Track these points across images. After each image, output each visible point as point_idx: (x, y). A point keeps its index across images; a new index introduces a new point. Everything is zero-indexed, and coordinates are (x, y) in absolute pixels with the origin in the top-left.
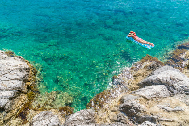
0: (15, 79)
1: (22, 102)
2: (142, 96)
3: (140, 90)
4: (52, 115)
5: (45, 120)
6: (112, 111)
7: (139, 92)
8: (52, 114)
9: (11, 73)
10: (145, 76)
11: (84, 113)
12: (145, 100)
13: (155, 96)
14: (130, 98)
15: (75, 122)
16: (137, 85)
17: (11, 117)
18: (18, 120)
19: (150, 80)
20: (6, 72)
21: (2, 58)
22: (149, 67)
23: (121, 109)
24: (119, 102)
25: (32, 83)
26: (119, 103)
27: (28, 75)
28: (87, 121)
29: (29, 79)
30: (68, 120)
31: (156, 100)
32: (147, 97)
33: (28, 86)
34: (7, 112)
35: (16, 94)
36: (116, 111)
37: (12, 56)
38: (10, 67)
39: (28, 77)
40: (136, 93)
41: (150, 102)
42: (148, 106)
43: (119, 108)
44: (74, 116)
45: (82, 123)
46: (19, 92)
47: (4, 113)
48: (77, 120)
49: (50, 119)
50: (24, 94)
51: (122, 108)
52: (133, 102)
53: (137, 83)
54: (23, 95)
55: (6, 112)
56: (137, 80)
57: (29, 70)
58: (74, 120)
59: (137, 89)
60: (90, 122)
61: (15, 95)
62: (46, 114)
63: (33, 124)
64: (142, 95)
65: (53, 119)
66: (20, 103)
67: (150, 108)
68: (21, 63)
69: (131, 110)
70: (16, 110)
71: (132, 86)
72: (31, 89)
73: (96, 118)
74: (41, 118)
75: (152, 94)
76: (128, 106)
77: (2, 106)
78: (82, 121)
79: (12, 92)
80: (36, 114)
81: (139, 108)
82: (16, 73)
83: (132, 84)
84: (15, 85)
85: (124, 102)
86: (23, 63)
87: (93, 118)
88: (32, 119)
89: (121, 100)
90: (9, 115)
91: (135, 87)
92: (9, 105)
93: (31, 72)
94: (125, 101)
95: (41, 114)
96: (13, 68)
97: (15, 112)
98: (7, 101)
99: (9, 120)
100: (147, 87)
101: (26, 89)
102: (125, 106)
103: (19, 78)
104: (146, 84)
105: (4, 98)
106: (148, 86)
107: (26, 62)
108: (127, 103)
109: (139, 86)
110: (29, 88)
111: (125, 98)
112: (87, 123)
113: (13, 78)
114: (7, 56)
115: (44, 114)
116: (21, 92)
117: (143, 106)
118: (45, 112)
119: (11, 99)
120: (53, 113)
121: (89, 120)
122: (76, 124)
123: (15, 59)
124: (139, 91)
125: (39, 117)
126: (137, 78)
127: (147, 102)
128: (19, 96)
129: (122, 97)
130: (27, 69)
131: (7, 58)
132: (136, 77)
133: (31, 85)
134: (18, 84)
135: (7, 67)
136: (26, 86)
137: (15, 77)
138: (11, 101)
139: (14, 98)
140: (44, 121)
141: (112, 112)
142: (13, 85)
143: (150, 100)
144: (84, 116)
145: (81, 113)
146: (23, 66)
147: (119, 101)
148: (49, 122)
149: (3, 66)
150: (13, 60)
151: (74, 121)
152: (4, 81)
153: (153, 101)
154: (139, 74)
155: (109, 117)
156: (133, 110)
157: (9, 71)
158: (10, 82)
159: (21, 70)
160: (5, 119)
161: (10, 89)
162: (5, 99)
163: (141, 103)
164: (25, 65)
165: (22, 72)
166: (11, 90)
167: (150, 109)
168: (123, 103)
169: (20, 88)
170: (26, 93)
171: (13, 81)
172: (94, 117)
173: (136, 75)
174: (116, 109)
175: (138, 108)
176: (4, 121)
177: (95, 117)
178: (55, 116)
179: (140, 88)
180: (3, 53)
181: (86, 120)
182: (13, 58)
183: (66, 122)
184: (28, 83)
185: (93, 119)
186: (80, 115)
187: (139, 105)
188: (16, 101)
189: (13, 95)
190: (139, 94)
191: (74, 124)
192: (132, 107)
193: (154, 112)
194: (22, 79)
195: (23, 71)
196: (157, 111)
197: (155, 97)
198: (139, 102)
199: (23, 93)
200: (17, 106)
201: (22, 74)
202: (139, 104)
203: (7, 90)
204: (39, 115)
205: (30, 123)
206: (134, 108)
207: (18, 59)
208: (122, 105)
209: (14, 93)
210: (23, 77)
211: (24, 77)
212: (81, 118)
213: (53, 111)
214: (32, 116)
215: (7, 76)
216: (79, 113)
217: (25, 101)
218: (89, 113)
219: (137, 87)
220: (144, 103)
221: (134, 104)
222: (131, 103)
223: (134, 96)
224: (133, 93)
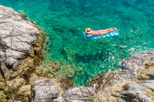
0: (25, 42)
1: (28, 64)
2: (151, 89)
3: (149, 81)
4: (53, 84)
5: (46, 87)
6: (112, 95)
7: (148, 83)
8: (53, 82)
9: (22, 35)
11: (84, 90)
14: (136, 87)
15: (73, 96)
16: (147, 75)
17: (16, 76)
18: (22, 80)
20: (19, 34)
21: (17, 20)
23: (124, 96)
24: (122, 88)
25: (39, 49)
26: (122, 90)
27: (37, 40)
28: (85, 98)
29: (38, 44)
30: (67, 92)
33: (35, 51)
34: (14, 71)
35: (24, 56)
36: (117, 96)
37: (26, 20)
38: (23, 30)
39: (37, 42)
40: (144, 83)
43: (122, 94)
44: (73, 90)
45: (80, 98)
46: (27, 55)
47: (11, 71)
48: (75, 95)
49: (50, 86)
50: (31, 58)
51: (125, 95)
52: (139, 92)
53: (148, 73)
54: (29, 58)
55: (13, 71)
56: (149, 70)
57: (39, 36)
58: (73, 93)
59: (146, 79)
60: (88, 100)
61: (23, 56)
62: (47, 81)
63: (35, 87)
64: (152, 88)
65: (53, 88)
66: (26, 65)
68: (32, 28)
69: (135, 99)
70: (21, 70)
71: (141, 75)
72: (37, 54)
73: (94, 98)
74: (42, 84)
76: (132, 94)
77: (10, 64)
78: (80, 97)
79: (21, 53)
80: (38, 79)
81: (144, 100)
82: (27, 36)
83: (141, 72)
84: (24, 47)
85: (128, 89)
86: (34, 28)
87: (92, 97)
88: (34, 82)
89: (125, 87)
90: (15, 74)
91: (144, 77)
92: (16, 64)
93: (40, 38)
94: (129, 89)
95: (42, 79)
96: (25, 31)
97: (21, 72)
98: (15, 60)
99: (14, 78)
101: (33, 53)
102: (129, 94)
103: (29, 42)
105: (13, 57)
107: (37, 27)
108: (131, 92)
109: (149, 77)
110: (35, 53)
111: (130, 85)
112: (85, 100)
113: (24, 41)
114: (21, 18)
115: (46, 81)
116: (28, 55)
118: (46, 79)
119: (19, 59)
120: (54, 81)
121: (87, 98)
122: (74, 98)
123: (27, 23)
124: (149, 82)
125: (41, 82)
126: (149, 68)
128: (26, 58)
129: (127, 84)
130: (37, 35)
131: (21, 20)
132: (147, 67)
133: (38, 51)
134: (27, 47)
135: (20, 28)
136: (34, 51)
137: (25, 40)
138: (19, 61)
139: (22, 59)
140: (44, 87)
141: (112, 97)
142: (22, 47)
144: (83, 92)
145: (81, 89)
146: (34, 31)
147: (123, 87)
148: (49, 90)
149: (17, 27)
150: (26, 23)
151: (72, 94)
152: (15, 42)
154: (152, 64)
155: (108, 100)
156: (137, 100)
157: (22, 33)
158: (20, 43)
159: (32, 35)
160: (12, 76)
161: (19, 50)
162: (14, 58)
163: (149, 95)
164: (36, 30)
165: (32, 37)
166: (20, 52)
168: (127, 90)
169: (28, 51)
170: (32, 57)
171: (23, 43)
172: (93, 96)
173: (149, 64)
174: (118, 94)
175: (143, 100)
176: (10, 78)
177: (93, 97)
178: (56, 85)
179: (150, 79)
180: (18, 15)
181: (85, 97)
182: (26, 21)
183: (64, 93)
184: (35, 48)
185: (91, 98)
186: (79, 91)
187: (145, 98)
188: (23, 62)
189: (21, 56)
190: (148, 86)
191: (72, 98)
192: (136, 97)
194: (31, 43)
195: (33, 36)
198: (145, 93)
199: (30, 56)
200: (23, 67)
201: (32, 39)
202: (146, 96)
203: (16, 50)
204: (41, 80)
205: (32, 85)
206: (139, 99)
207: (31, 23)
208: (125, 92)
209: (23, 55)
210: (32, 41)
211: (33, 42)
212: (80, 93)
213: (54, 80)
214: (35, 79)
215: (18, 38)
216: (79, 89)
217: (30, 64)
218: (89, 91)
219: (147, 77)
220: (152, 97)
221: (139, 95)
222: (136, 92)
223: (142, 86)
224: (141, 83)
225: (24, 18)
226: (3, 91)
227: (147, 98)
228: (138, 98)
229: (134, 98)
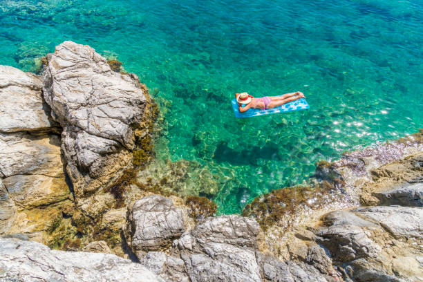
0: (117, 118)
1: (120, 165)
2: (382, 225)
3: (379, 208)
4: (172, 207)
5: (157, 213)
6: (298, 236)
7: (376, 213)
8: (172, 205)
9: (111, 104)
10: (401, 180)
11: (237, 223)
12: (387, 235)
13: (418, 234)
14: (349, 220)
15: (214, 234)
16: (373, 194)
17: (97, 189)
18: (109, 197)
19: (413, 194)
20: (104, 100)
21: (100, 71)
22: (420, 161)
23: (322, 239)
24: (319, 222)
25: (144, 134)
26: (320, 225)
27: (141, 115)
28: (239, 240)
29: (142, 124)
30: (201, 226)
31: (416, 243)
32: (393, 230)
33: (137, 138)
34: (93, 178)
35: (114, 148)
36: (308, 239)
37: (118, 71)
38: (112, 93)
39: (140, 119)
40: (367, 212)
41: (400, 244)
42: (390, 250)
43: (318, 235)
44: (215, 222)
45: (228, 240)
46: (119, 145)
47: (87, 178)
48: (218, 233)
49: (167, 213)
50: (127, 152)
51: (325, 236)
52: (355, 232)
53: (377, 191)
54: (125, 153)
55: (91, 178)
56: (379, 184)
57: (145, 106)
58: (214, 229)
59: (372, 205)
60: (245, 243)
61: (111, 148)
62: (161, 202)
63: (134, 213)
64: (383, 223)
65: (172, 216)
66: (117, 166)
67: (394, 257)
68: (132, 89)
69: (347, 247)
70: (108, 177)
71: (360, 193)
72: (140, 145)
73: (259, 240)
74: (149, 207)
75: (410, 227)
76: (341, 236)
77: (86, 164)
78: (230, 237)
79: (108, 141)
80: (142, 197)
81: (367, 248)
82: (120, 106)
83: (362, 189)
84: (115, 129)
85: (332, 224)
86: (136, 89)
87: (254, 238)
88: (132, 203)
89: (326, 218)
90: (96, 184)
91: (368, 199)
92: (97, 164)
93: (147, 111)
94: (335, 223)
95: (151, 198)
96: (116, 95)
97: (106, 181)
98: (96, 156)
99: (93, 192)
100: (400, 208)
101: (132, 142)
102: (333, 235)
103: (124, 118)
104: (400, 199)
105: (91, 149)
106: (403, 205)
107: (142, 88)
108: (337, 230)
109: (378, 198)
110: (137, 141)
111: (336, 217)
112: (238, 243)
113: (113, 116)
114: (109, 69)
115: (158, 201)
116: (122, 146)
117: (379, 247)
118: (158, 197)
119: (103, 154)
120: (174, 203)
121: (244, 240)
122: (216, 240)
123: (122, 77)
124: (377, 211)
125: (147, 203)
126: (380, 180)
127: (390, 242)
128: (119, 153)
129: (330, 214)
130: (141, 103)
131: (109, 73)
132: (375, 177)
133: (142, 138)
134: (120, 128)
135: (106, 90)
136: (134, 138)
137: (117, 113)
138: (103, 158)
139: (109, 154)
140: (154, 214)
141: (297, 239)
142: (111, 128)
143: (401, 240)
144: (235, 227)
145: (231, 221)
146: (135, 96)
147: (321, 219)
148: (164, 220)
149: (100, 87)
150: (120, 79)
151: (213, 232)
152: (96, 118)
153: (407, 245)
154: (386, 171)
155: (288, 246)
156: (351, 248)
157: (110, 99)
158: (106, 121)
159: (130, 103)
160: (88, 189)
161: (104, 135)
162: (93, 151)
163: (376, 238)
164: (139, 94)
165: (131, 107)
166: (106, 138)
167: (395, 260)
168: (329, 226)
169: (122, 137)
170: (130, 151)
171: (112, 121)
172: (256, 236)
173: (378, 172)
174: (310, 234)
175: (364, 248)
176: (85, 192)
177: (257, 238)
178: (178, 210)
179: (380, 204)
180: (103, 61)
181: (239, 237)
182: (118, 74)
183: (195, 228)
184: (137, 132)
185: (252, 240)
186: (228, 224)
187: (369, 244)
188: (112, 161)
189: (107, 147)
190: (375, 218)
191: (211, 238)
192: (349, 242)
193: (404, 269)
194: (129, 121)
195: (133, 105)
196: (413, 270)
197: (416, 238)
198: (370, 235)
199: (126, 148)
200: (112, 171)
201: (131, 112)
202: (370, 240)
203: (99, 136)
204: (147, 200)
205: (128, 209)
206: (354, 246)
207: (129, 79)
208: (325, 231)
209: (111, 145)
210: (131, 117)
211: (133, 118)
212: (230, 230)
213: (174, 199)
214: (134, 197)
215: (103, 109)
216: (226, 219)
217: (126, 164)
218: (248, 225)
219: (374, 200)
220: (383, 242)
221: (355, 237)
222: (349, 232)
223: (362, 218)
224: (360, 211)
225: (116, 67)
226: (69, 219)
227: (372, 245)
228: (353, 243)
229: (345, 245)
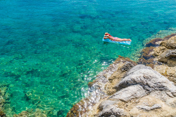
2: (120, 100)
3: (117, 93)
7: (117, 96)
10: (120, 78)
12: (123, 103)
13: (133, 97)
14: (108, 104)
16: (113, 88)
19: (126, 82)
22: (123, 68)
26: (98, 111)
31: (134, 101)
32: (124, 100)
40: (114, 97)
41: (129, 104)
42: (127, 109)
51: (102, 116)
52: (112, 108)
53: (114, 86)
56: (113, 83)
59: (114, 92)
64: (120, 98)
67: (129, 111)
69: (112, 116)
71: (108, 90)
75: (130, 96)
76: (108, 112)
81: (119, 112)
83: (108, 88)
85: (103, 109)
89: (100, 107)
91: (112, 91)
94: (103, 108)
100: (124, 89)
102: (105, 113)
104: (122, 86)
106: (124, 88)
108: (106, 110)
109: (116, 89)
111: (103, 105)
117: (123, 110)
124: (117, 95)
126: (113, 81)
127: (126, 105)
129: (100, 105)
132: (111, 81)
143: (129, 102)
147: (98, 109)
153: (131, 103)
154: (114, 77)
156: (113, 116)
163: (120, 106)
167: (130, 112)
168: (102, 110)
173: (111, 78)
175: (118, 113)
179: (117, 91)
190: (117, 98)
192: (112, 113)
193: (134, 114)
196: (137, 112)
197: (133, 99)
198: (118, 106)
202: (118, 109)
208: (101, 113)
219: (114, 90)
220: (123, 107)
221: (113, 110)
222: (110, 109)
223: (112, 100)
224: (111, 98)
227: (120, 110)
228: (113, 113)
229: (111, 115)
